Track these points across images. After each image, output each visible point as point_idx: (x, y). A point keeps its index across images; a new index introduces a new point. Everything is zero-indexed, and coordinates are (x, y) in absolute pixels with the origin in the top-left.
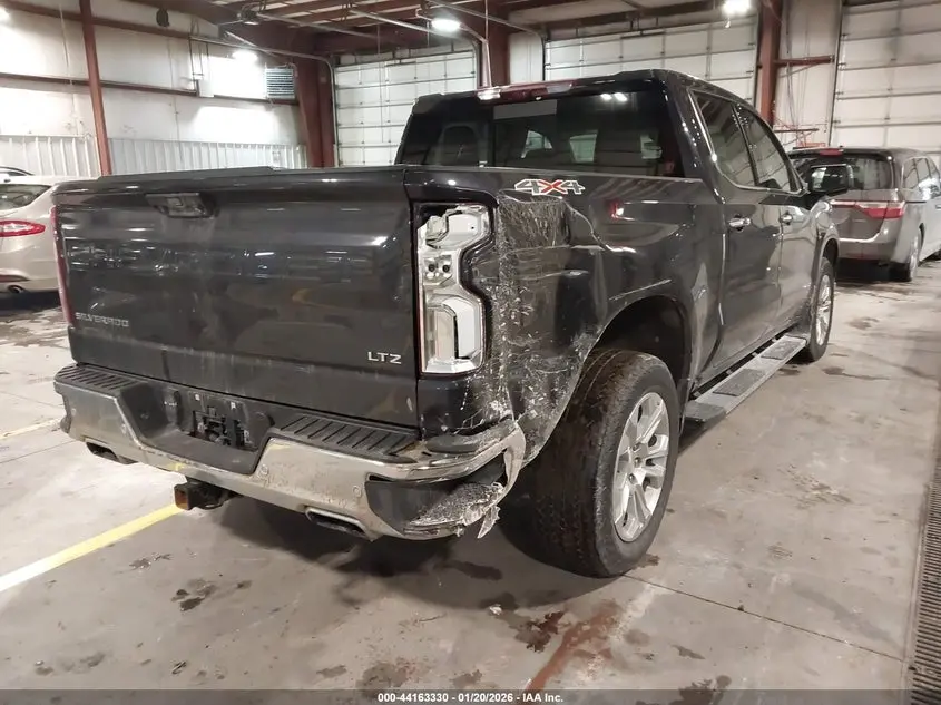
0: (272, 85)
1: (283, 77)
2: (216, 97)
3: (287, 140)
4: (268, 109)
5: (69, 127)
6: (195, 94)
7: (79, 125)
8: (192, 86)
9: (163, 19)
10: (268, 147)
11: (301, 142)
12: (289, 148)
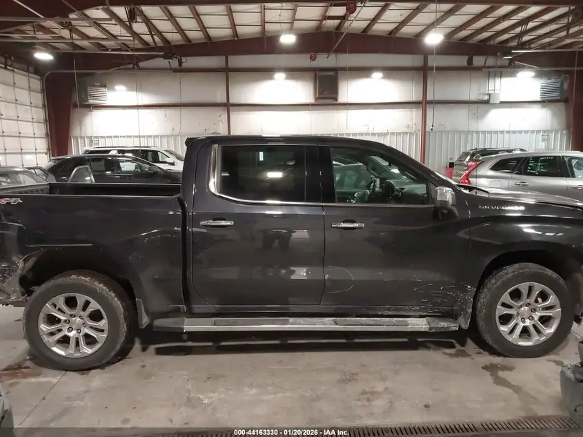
0: (544, 91)
1: (552, 85)
2: (501, 102)
3: (556, 126)
4: (544, 107)
5: (408, 126)
6: (487, 102)
7: (414, 125)
8: (486, 98)
9: (470, 61)
10: (538, 132)
11: (568, 128)
12: (556, 132)
